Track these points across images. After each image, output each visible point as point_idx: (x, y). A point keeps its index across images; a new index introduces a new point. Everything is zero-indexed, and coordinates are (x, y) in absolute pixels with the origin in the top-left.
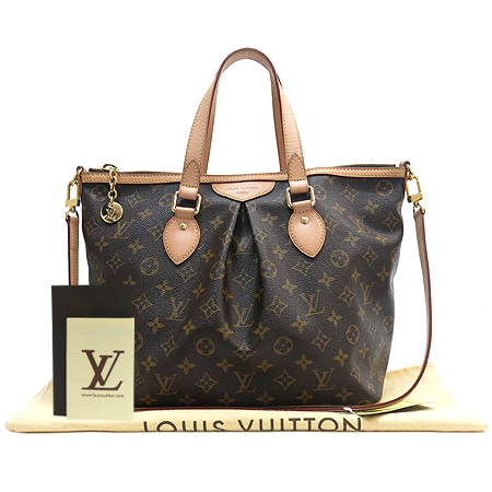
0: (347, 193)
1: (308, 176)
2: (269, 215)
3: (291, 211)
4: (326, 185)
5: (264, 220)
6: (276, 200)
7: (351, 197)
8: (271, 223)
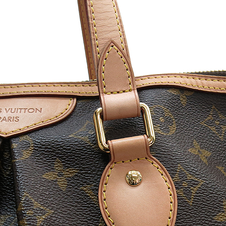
0: (211, 123)
1: (140, 90)
2: (58, 166)
3: (105, 157)
4: (174, 106)
5: (49, 176)
6: (76, 134)
7: (218, 129)
8: (62, 184)
